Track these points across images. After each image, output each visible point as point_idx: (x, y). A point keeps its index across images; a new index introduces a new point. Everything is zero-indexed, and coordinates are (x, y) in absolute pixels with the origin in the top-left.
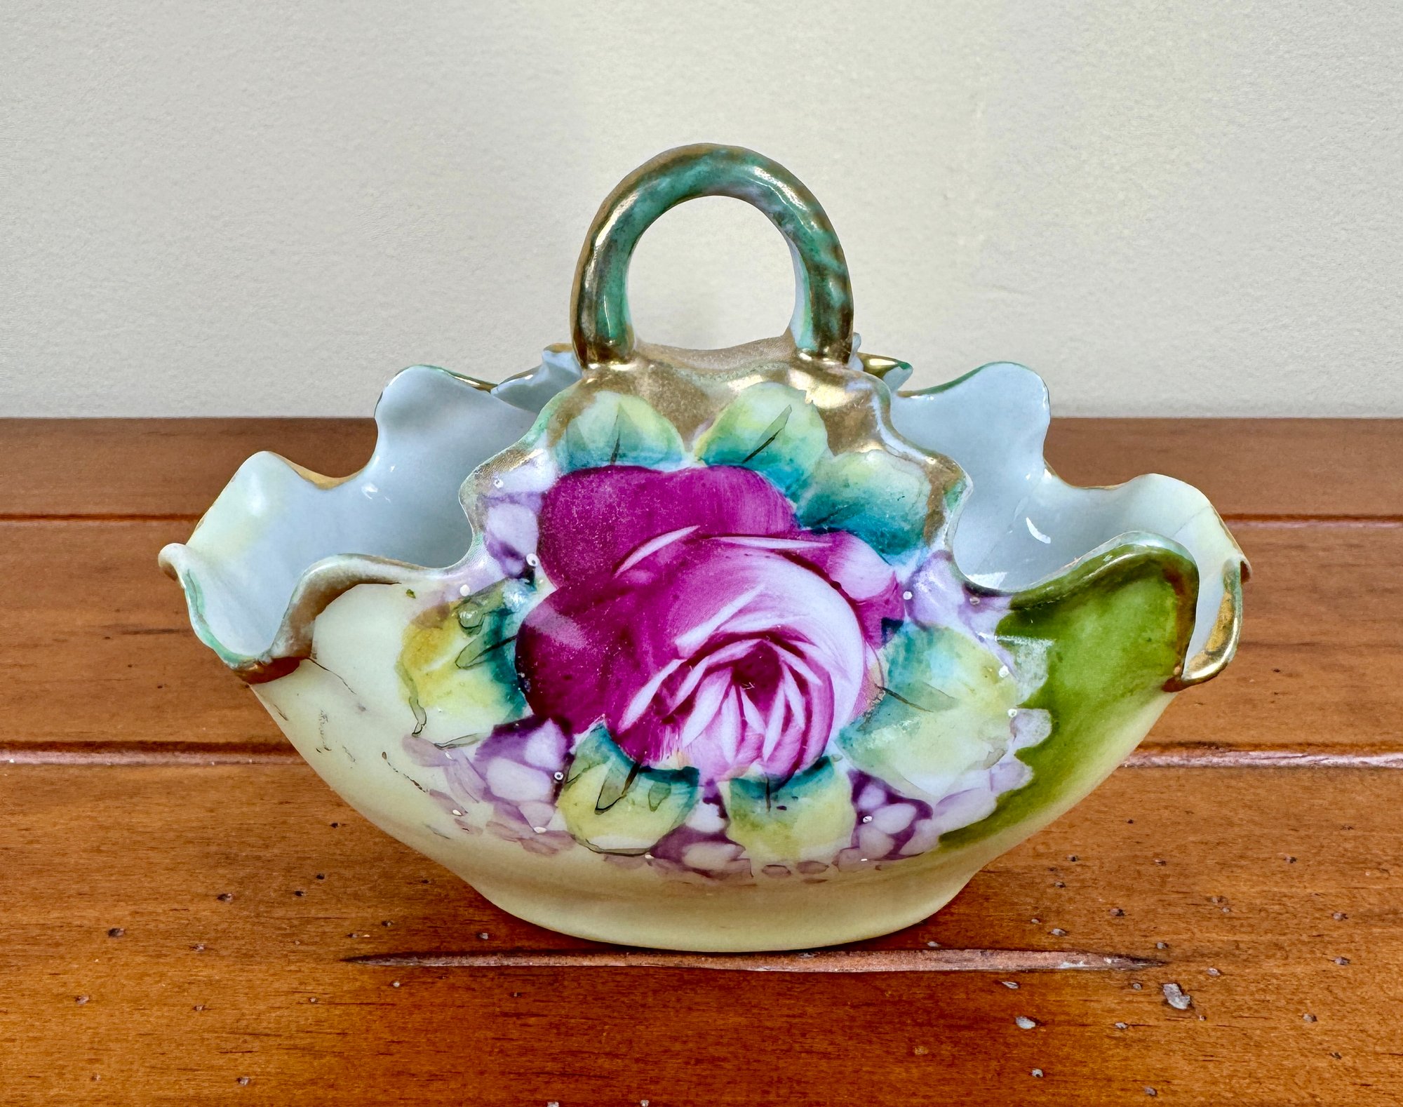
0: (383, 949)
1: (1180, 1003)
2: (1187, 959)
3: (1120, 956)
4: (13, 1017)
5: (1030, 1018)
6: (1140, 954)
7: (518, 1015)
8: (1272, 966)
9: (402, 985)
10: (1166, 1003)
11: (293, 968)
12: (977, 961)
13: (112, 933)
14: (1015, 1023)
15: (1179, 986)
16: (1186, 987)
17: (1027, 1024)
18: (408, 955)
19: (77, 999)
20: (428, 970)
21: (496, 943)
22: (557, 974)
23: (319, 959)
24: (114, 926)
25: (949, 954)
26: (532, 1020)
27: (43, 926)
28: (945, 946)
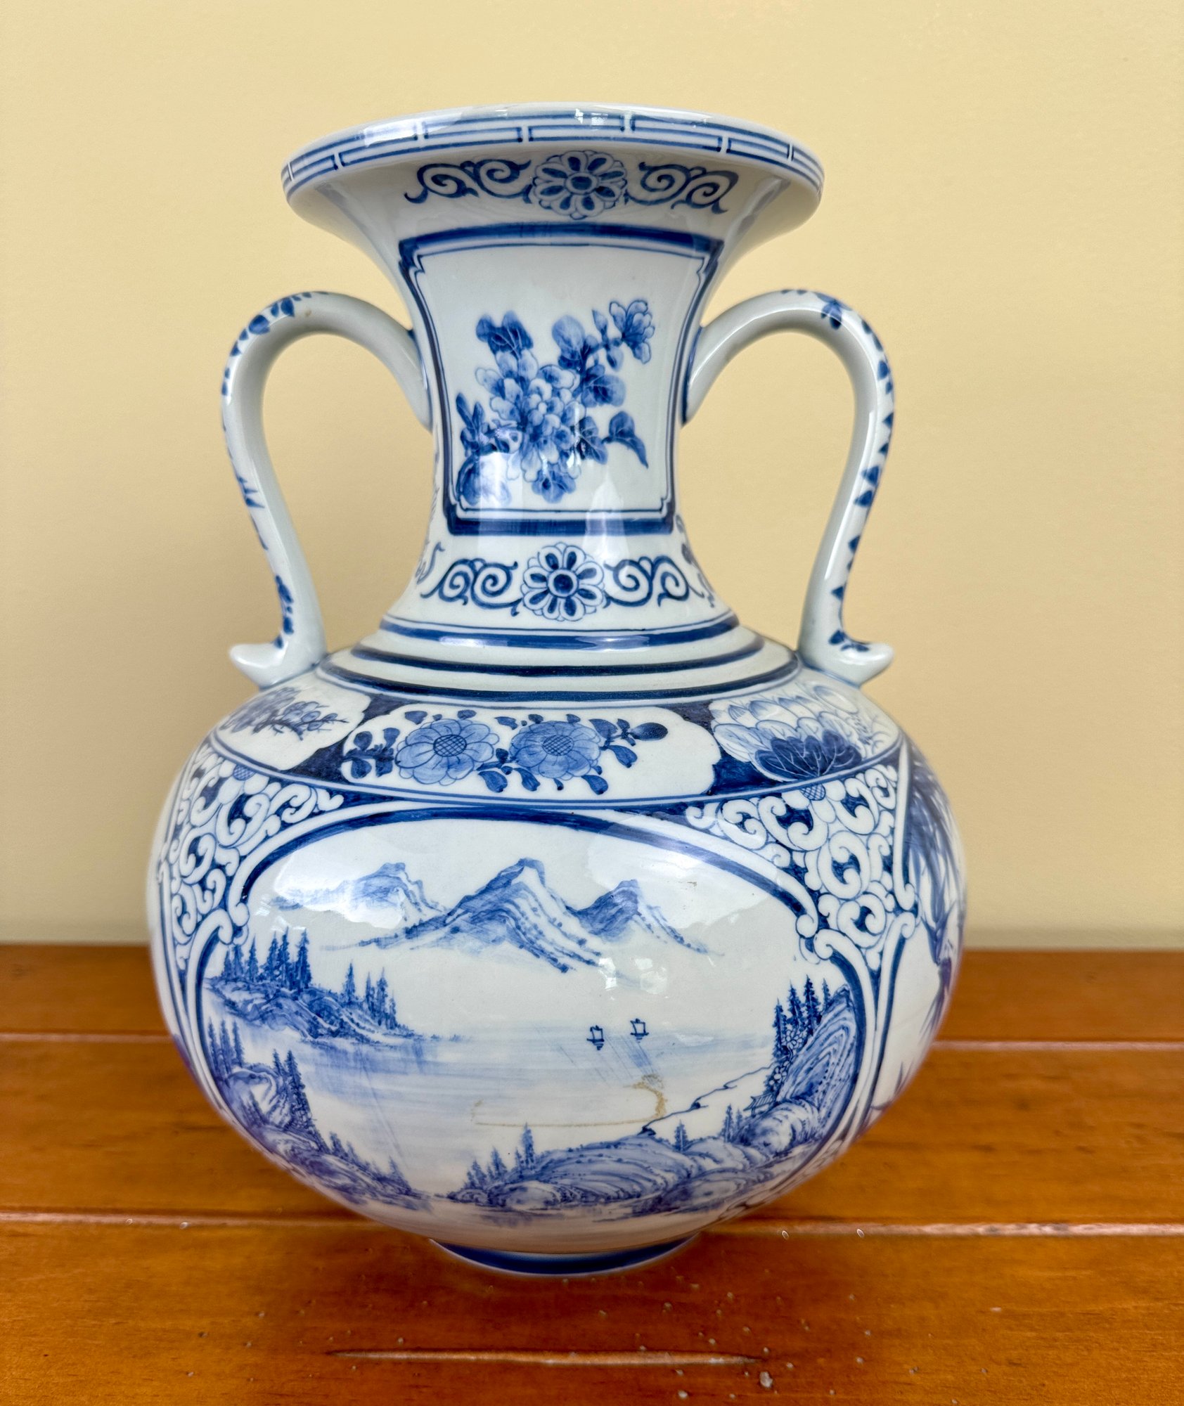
0: (347, 1347)
1: (767, 1383)
2: (777, 1358)
3: (741, 1355)
4: (155, 1383)
5: (686, 1391)
6: (753, 1354)
7: (417, 1387)
8: (821, 1361)
9: (357, 1368)
10: (759, 1383)
11: (299, 1357)
12: (666, 1359)
13: (201, 1335)
14: (677, 1394)
15: (769, 1373)
16: (772, 1374)
17: (683, 1395)
18: (361, 1350)
19: (187, 1373)
20: (369, 1361)
21: (408, 1345)
22: (437, 1365)
23: (313, 1353)
24: (203, 1330)
25: (650, 1355)
26: (424, 1390)
27: (164, 1331)
28: (651, 1349)
